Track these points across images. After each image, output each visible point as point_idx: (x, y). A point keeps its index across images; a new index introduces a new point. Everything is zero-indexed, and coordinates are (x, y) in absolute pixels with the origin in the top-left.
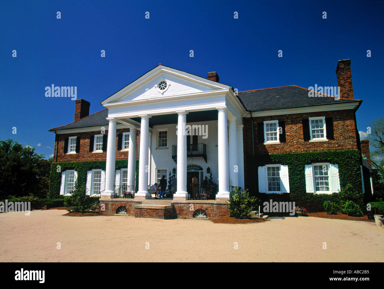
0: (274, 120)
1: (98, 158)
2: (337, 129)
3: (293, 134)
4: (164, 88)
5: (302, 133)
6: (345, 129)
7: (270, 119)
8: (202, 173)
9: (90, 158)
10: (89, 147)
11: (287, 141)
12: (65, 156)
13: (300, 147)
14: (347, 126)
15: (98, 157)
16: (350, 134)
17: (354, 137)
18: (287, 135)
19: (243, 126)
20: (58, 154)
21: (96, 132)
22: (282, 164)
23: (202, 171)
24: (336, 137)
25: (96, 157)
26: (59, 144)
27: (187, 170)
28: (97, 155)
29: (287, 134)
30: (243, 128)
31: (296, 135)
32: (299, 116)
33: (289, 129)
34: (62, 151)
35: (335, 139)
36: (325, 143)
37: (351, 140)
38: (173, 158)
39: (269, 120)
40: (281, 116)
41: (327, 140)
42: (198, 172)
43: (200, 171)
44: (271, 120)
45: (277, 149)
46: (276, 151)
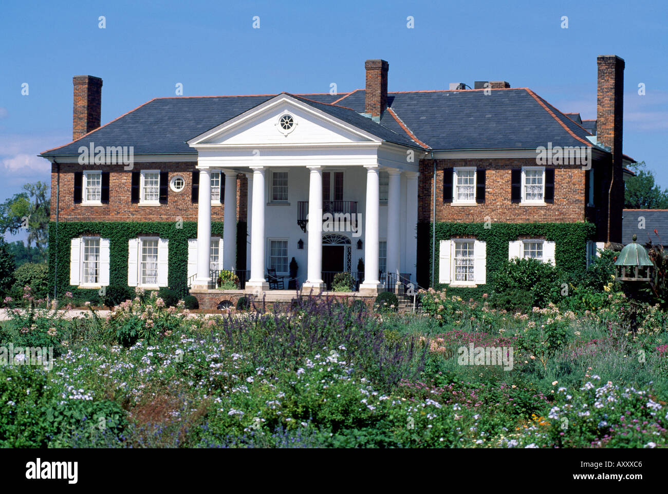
0: (470, 165)
1: (151, 216)
2: (560, 188)
3: (497, 191)
4: (289, 128)
5: (510, 190)
6: (571, 189)
7: (463, 164)
8: (349, 248)
9: (133, 215)
10: (130, 193)
11: (487, 202)
12: (76, 208)
13: (505, 213)
14: (574, 184)
15: (150, 214)
16: (577, 197)
17: (581, 201)
18: (488, 192)
19: (418, 174)
20: (60, 204)
21: (143, 163)
22: (478, 239)
23: (349, 245)
24: (558, 200)
25: (146, 214)
26: (60, 184)
27: (323, 242)
28: (148, 210)
29: (489, 190)
30: (419, 177)
31: (500, 193)
32: (508, 163)
33: (492, 183)
34: (70, 198)
35: (556, 203)
36: (541, 208)
37: (577, 205)
38: (299, 223)
39: (462, 166)
40: (481, 160)
41: (545, 204)
42: (343, 247)
43: (345, 246)
44: (465, 166)
45: (472, 215)
46: (470, 217)
